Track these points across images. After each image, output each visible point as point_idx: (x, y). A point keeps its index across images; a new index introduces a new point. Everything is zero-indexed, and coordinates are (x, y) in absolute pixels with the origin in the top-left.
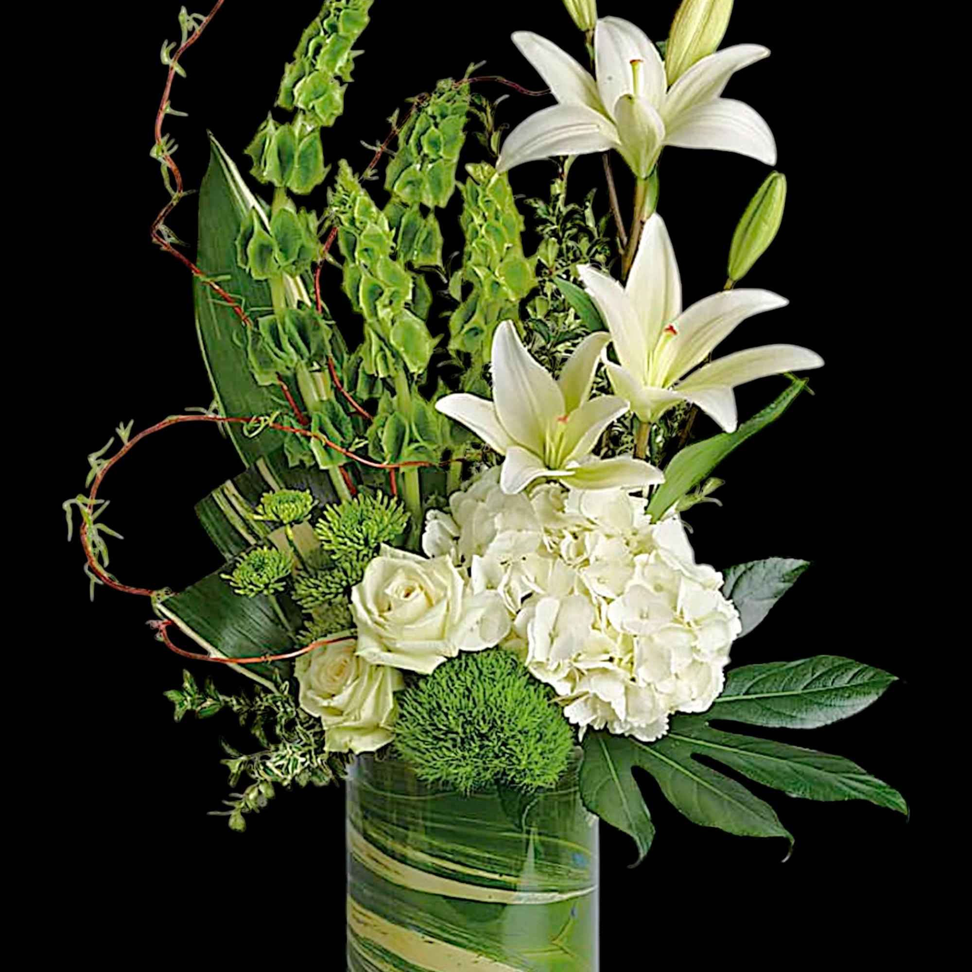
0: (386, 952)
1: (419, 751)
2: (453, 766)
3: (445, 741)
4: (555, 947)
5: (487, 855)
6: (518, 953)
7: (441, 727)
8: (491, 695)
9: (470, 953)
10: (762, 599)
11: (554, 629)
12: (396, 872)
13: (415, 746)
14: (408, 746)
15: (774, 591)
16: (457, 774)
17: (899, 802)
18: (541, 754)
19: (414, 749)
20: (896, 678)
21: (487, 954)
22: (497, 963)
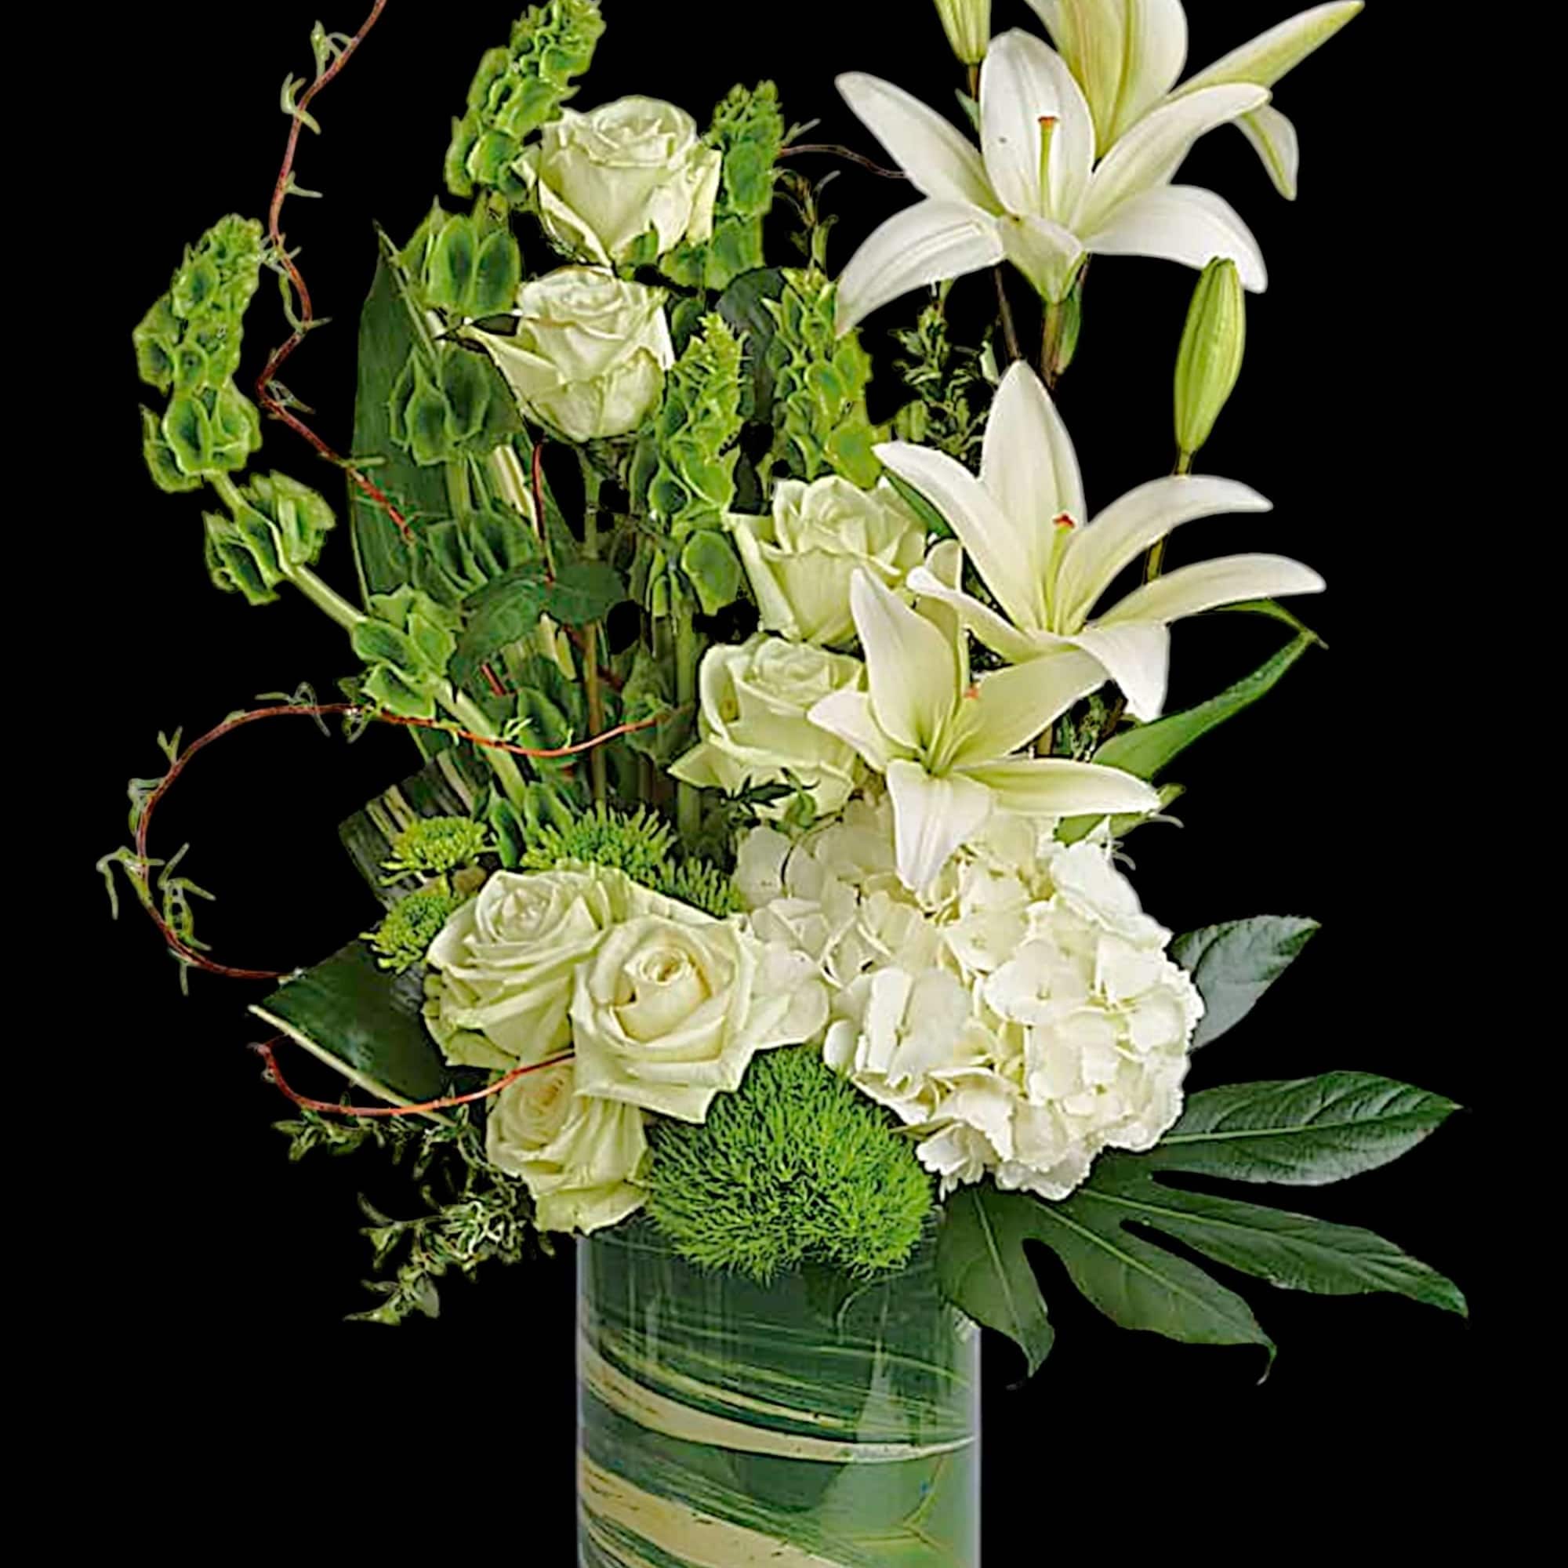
0: (636, 1538)
1: (688, 1217)
2: (740, 1239)
3: (726, 1198)
4: (908, 1533)
5: (795, 1383)
6: (848, 1541)
7: (718, 1175)
8: (797, 1121)
9: (769, 1539)
10: (1245, 982)
11: (904, 1022)
12: (649, 1409)
13: (679, 1209)
14: (668, 1208)
15: (1265, 969)
16: (746, 1251)
17: (1455, 1299)
18: (881, 1212)
19: (677, 1214)
20: (1457, 1107)
21: (797, 1542)
22: (812, 1556)
